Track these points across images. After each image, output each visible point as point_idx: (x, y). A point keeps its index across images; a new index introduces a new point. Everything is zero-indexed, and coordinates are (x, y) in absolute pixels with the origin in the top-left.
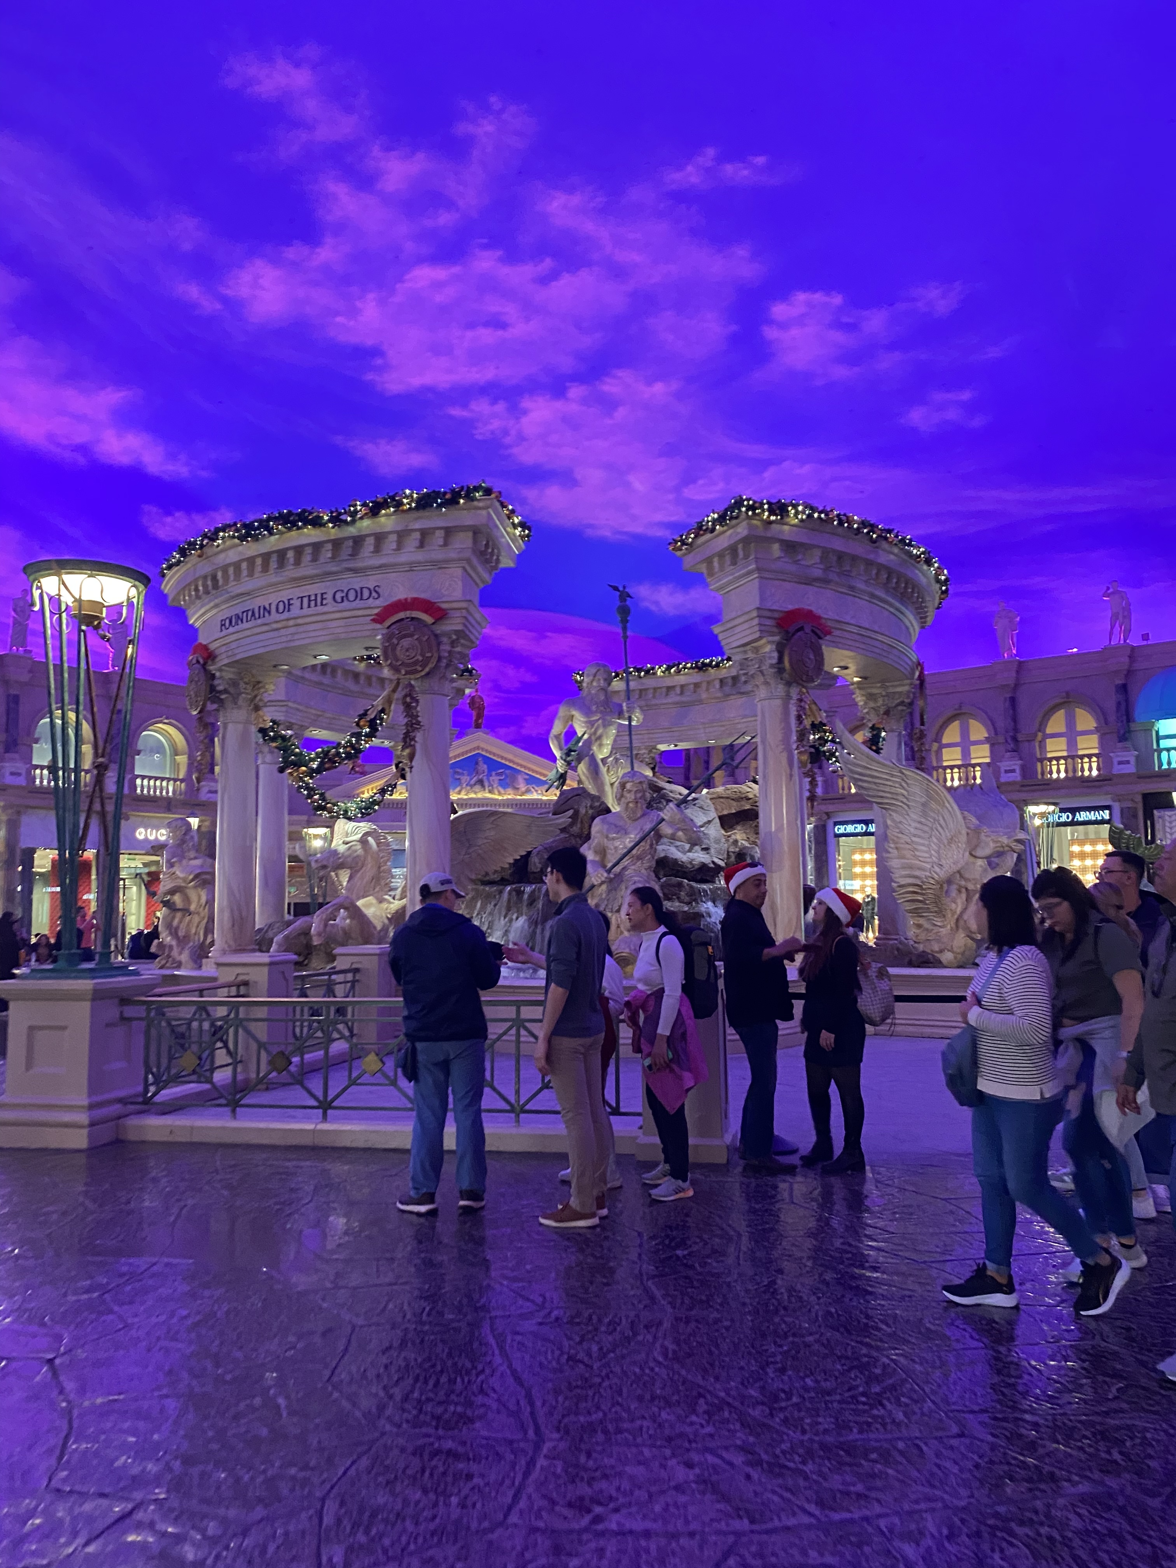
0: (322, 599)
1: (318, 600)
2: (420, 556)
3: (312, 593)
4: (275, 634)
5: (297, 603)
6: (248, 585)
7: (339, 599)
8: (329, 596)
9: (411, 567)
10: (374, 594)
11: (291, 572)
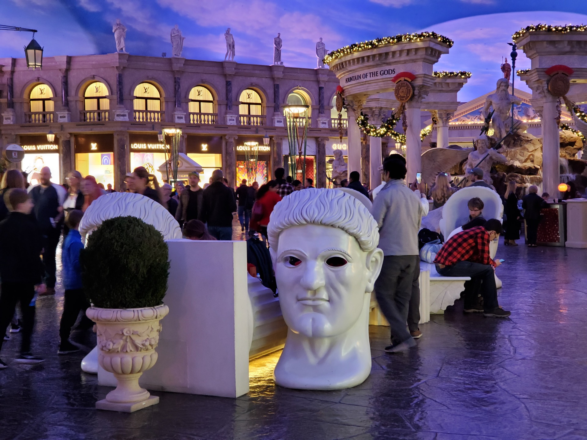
0: (377, 74)
1: (375, 74)
2: (407, 58)
3: (373, 71)
4: (362, 86)
5: (369, 75)
6: (353, 67)
7: (382, 74)
8: (379, 73)
9: (405, 62)
10: (393, 72)
11: (366, 64)
